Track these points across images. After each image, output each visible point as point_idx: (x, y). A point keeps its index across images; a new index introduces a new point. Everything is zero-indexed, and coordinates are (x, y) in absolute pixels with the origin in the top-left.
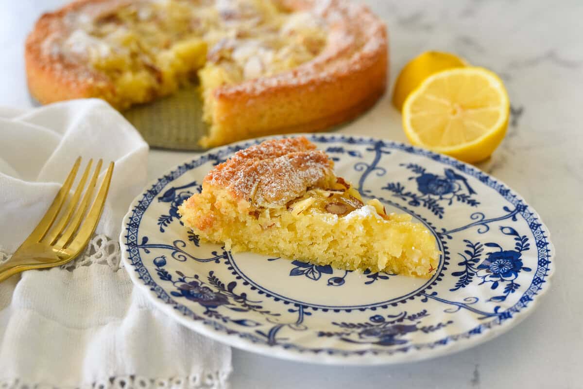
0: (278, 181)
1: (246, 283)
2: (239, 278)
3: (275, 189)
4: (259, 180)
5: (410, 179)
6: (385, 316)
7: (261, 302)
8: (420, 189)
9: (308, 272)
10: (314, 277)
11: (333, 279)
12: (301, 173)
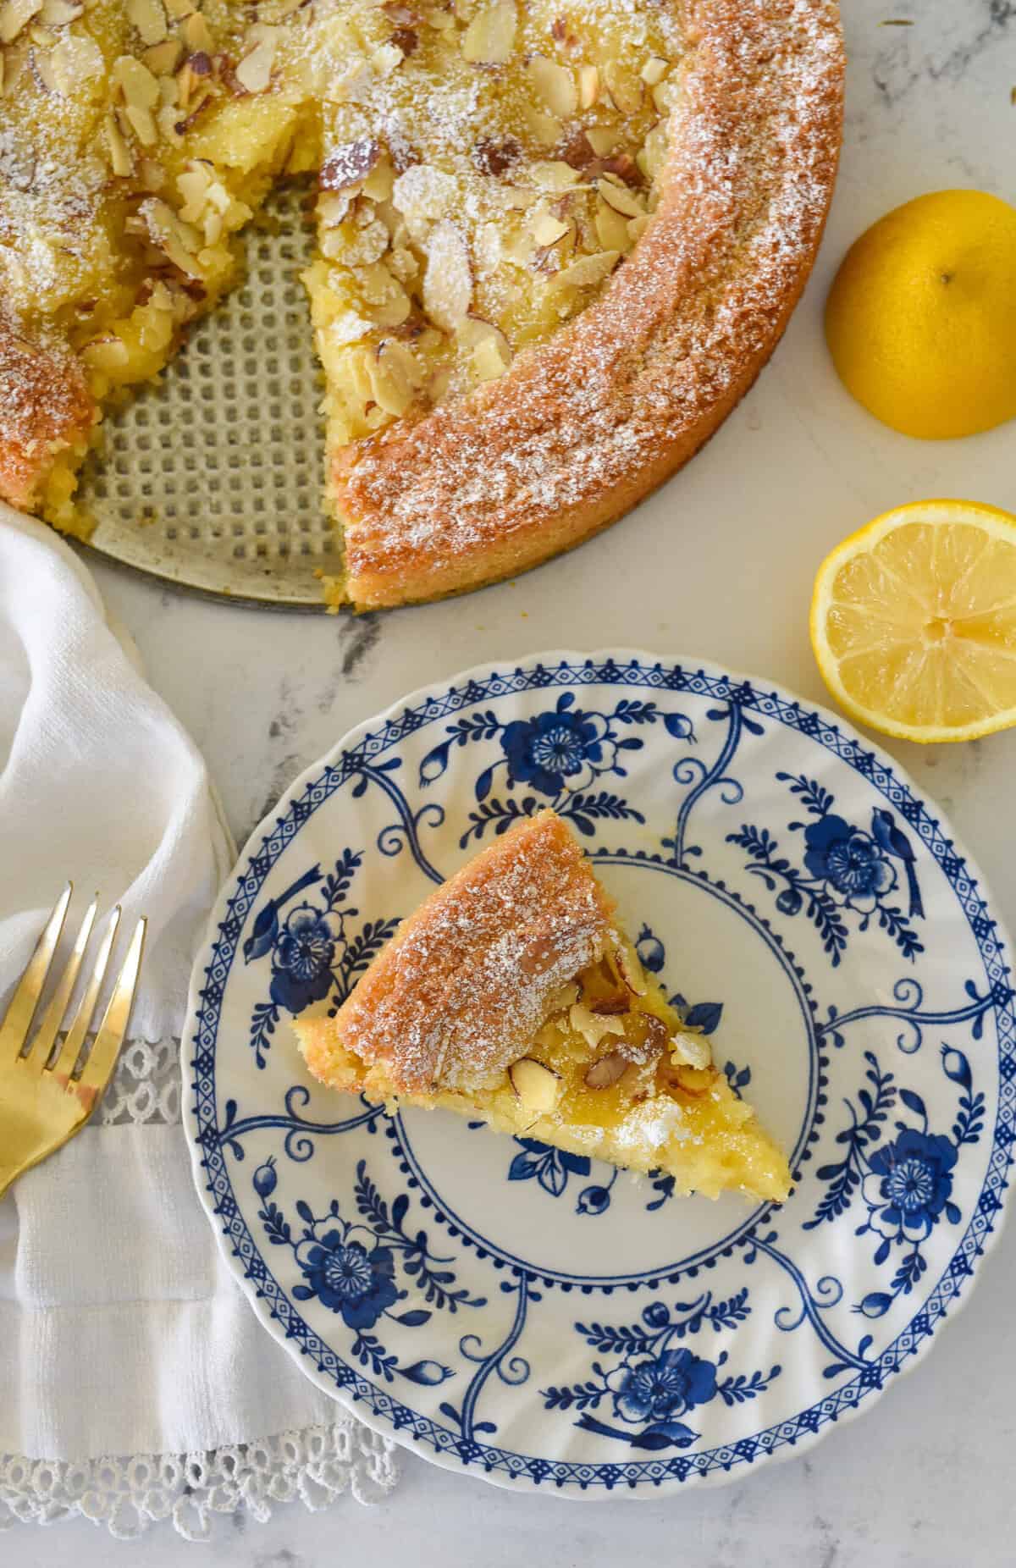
0: (491, 1030)
1: (426, 1202)
2: (413, 1183)
3: (484, 1053)
4: (452, 1028)
5: (794, 826)
6: (671, 1307)
7: (452, 1259)
8: (807, 861)
9: (543, 1168)
10: (554, 1185)
11: (589, 1193)
12: (540, 980)
